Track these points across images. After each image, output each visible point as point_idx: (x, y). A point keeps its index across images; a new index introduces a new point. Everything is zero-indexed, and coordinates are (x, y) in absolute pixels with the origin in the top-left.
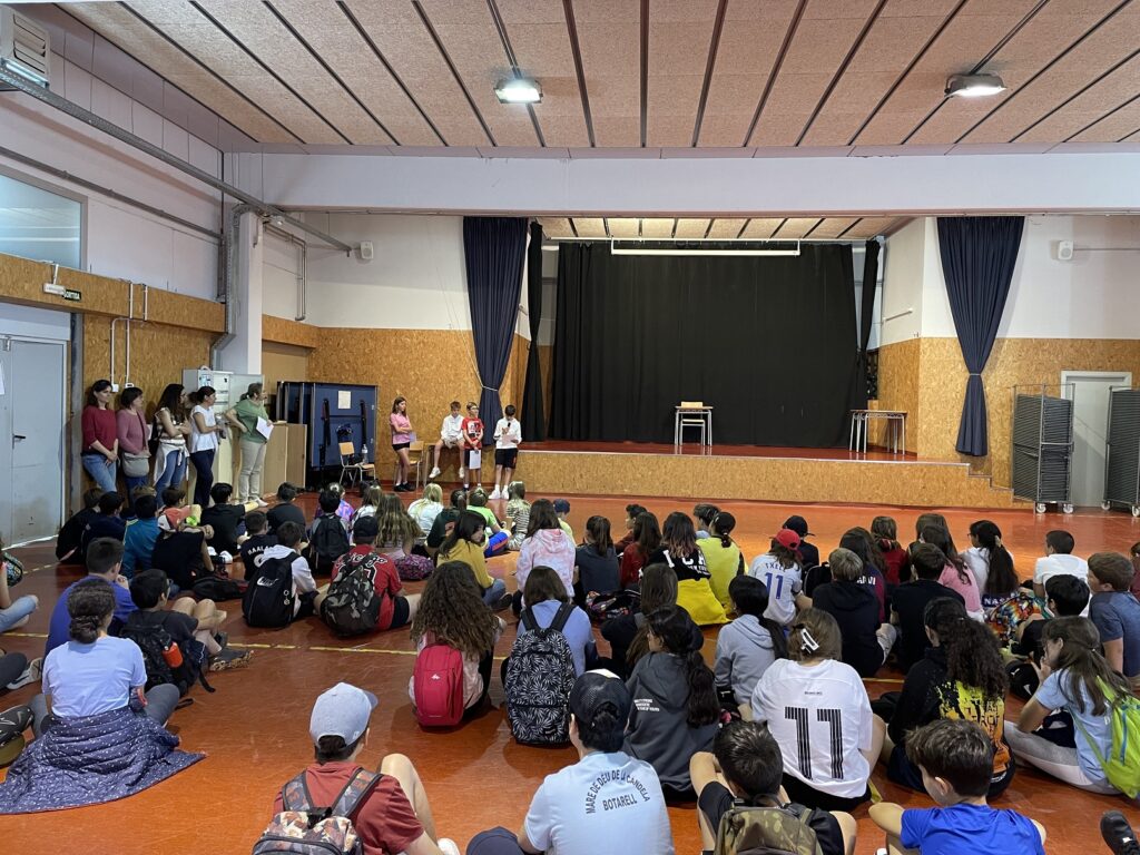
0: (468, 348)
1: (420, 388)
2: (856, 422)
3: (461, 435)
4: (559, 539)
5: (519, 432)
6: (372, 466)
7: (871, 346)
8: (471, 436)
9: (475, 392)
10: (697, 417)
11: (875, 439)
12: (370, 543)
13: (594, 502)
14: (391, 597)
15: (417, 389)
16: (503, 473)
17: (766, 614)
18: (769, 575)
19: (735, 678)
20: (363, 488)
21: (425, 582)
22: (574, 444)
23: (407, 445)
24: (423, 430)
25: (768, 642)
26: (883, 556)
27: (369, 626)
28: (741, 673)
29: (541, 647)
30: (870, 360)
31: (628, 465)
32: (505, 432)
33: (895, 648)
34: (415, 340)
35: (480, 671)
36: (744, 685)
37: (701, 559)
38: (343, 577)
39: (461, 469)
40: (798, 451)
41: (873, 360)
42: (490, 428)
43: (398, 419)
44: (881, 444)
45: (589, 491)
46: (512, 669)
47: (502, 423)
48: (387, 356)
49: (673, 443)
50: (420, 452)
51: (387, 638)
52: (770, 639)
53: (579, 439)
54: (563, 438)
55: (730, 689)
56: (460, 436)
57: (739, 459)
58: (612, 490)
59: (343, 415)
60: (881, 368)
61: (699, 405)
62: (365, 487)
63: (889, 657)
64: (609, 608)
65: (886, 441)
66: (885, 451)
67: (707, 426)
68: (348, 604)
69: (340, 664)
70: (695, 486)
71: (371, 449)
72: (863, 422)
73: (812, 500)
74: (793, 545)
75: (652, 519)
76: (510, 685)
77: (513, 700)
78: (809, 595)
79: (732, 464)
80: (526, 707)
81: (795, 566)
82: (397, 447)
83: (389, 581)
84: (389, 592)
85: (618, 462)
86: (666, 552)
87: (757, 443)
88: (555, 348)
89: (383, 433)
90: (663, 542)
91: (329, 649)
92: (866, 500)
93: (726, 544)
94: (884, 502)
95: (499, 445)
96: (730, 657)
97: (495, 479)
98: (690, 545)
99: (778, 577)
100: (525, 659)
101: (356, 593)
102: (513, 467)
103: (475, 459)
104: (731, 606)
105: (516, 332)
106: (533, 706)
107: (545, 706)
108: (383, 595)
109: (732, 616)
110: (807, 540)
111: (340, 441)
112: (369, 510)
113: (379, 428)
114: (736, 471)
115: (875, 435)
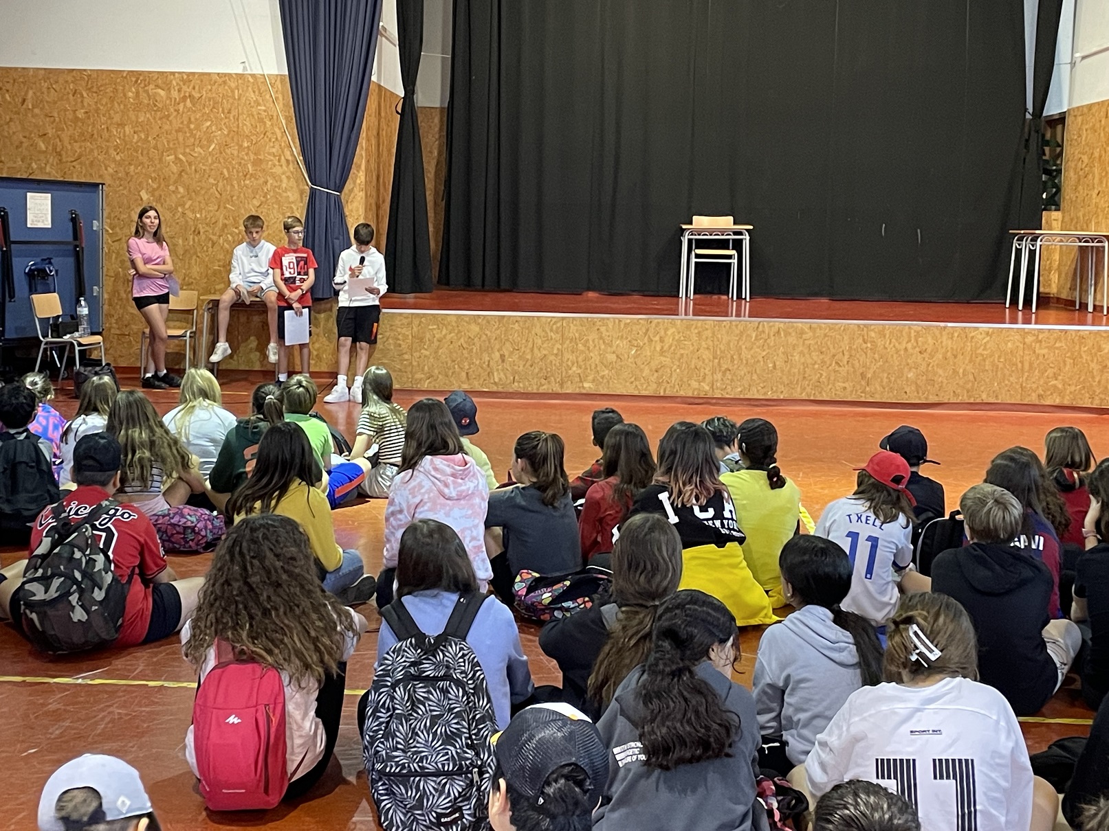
0: (280, 109)
1: (187, 189)
2: (1019, 252)
3: (270, 279)
4: (464, 472)
5: (383, 274)
6: (98, 338)
7: (1051, 110)
8: (289, 281)
9: (293, 196)
10: (723, 244)
11: (1054, 283)
12: (104, 484)
13: (526, 406)
14: (146, 582)
15: (181, 190)
16: (353, 351)
17: (845, 605)
18: (854, 536)
19: (789, 719)
20: (80, 380)
21: (210, 556)
22: (490, 297)
23: (163, 299)
24: (196, 270)
25: (850, 654)
26: (1062, 498)
27: (104, 635)
28: (799, 710)
29: (429, 669)
30: (1048, 136)
31: (593, 336)
32: (354, 273)
33: (1078, 664)
34: (175, 94)
35: (318, 713)
36: (805, 732)
37: (728, 506)
38: (53, 546)
39: (272, 345)
40: (910, 308)
41: (1054, 135)
42: (328, 267)
43: (144, 247)
44: (1064, 296)
45: (516, 387)
46: (376, 710)
47: (349, 257)
48: (121, 125)
49: (677, 296)
50: (190, 312)
51: (142, 658)
52: (853, 648)
53: (498, 288)
54: (468, 285)
55: (779, 738)
56: (267, 283)
57: (800, 323)
58: (562, 385)
59: (36, 240)
60: (1068, 150)
61: (726, 222)
62: (87, 378)
63: (1068, 680)
64: (557, 600)
65: (1073, 288)
66: (1072, 307)
67: (741, 264)
68: (64, 595)
69: (52, 707)
70: (719, 376)
71: (94, 304)
72: (1032, 254)
73: (933, 399)
74: (898, 480)
75: (635, 434)
76: (373, 739)
77: (378, 766)
78: (924, 570)
79: (787, 334)
80: (404, 777)
81: (902, 519)
82: (142, 303)
83: (142, 554)
84: (142, 575)
85: (573, 331)
86: (663, 497)
87: (834, 295)
88: (450, 112)
89: (117, 275)
90: (658, 477)
91: (29, 679)
92: (1033, 399)
93: (776, 481)
94: (1066, 402)
95: (344, 301)
96: (781, 684)
97: (337, 363)
98: (709, 484)
99: (870, 538)
100: (399, 692)
101: (78, 575)
102: (372, 341)
103: (297, 326)
104: (783, 591)
105: (374, 78)
106: (416, 774)
107: (437, 774)
108: (131, 577)
109: (784, 610)
110: (924, 471)
111: (33, 290)
112: (95, 423)
113: (109, 266)
114: (794, 347)
115: (1054, 277)
